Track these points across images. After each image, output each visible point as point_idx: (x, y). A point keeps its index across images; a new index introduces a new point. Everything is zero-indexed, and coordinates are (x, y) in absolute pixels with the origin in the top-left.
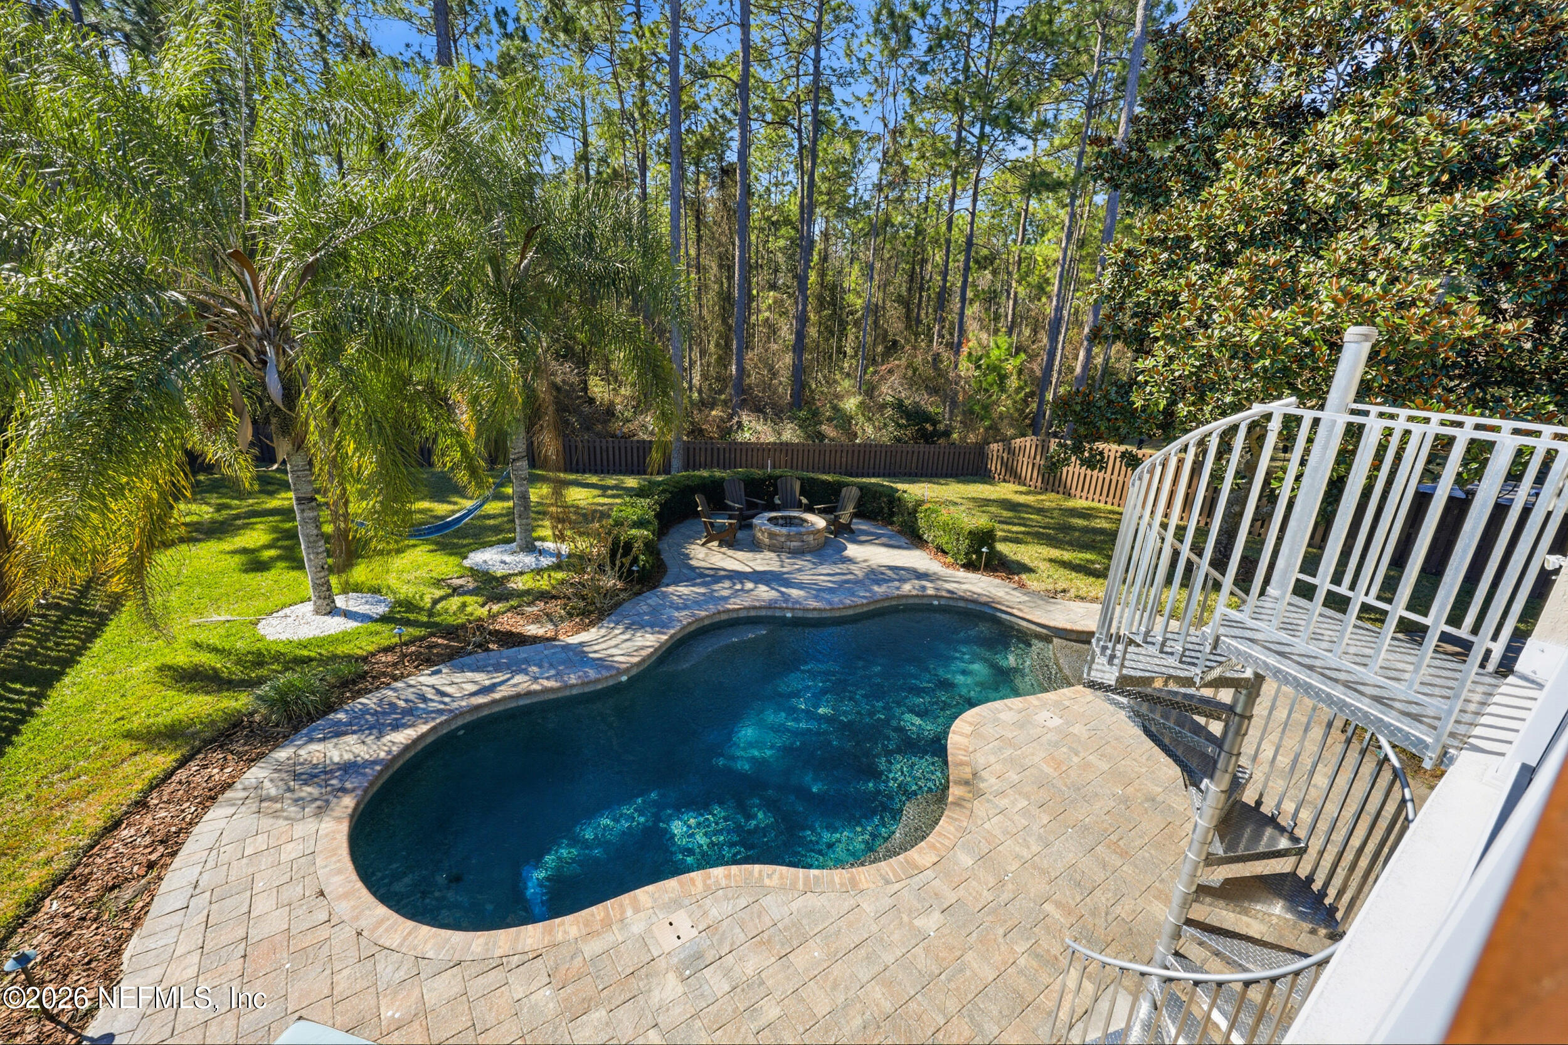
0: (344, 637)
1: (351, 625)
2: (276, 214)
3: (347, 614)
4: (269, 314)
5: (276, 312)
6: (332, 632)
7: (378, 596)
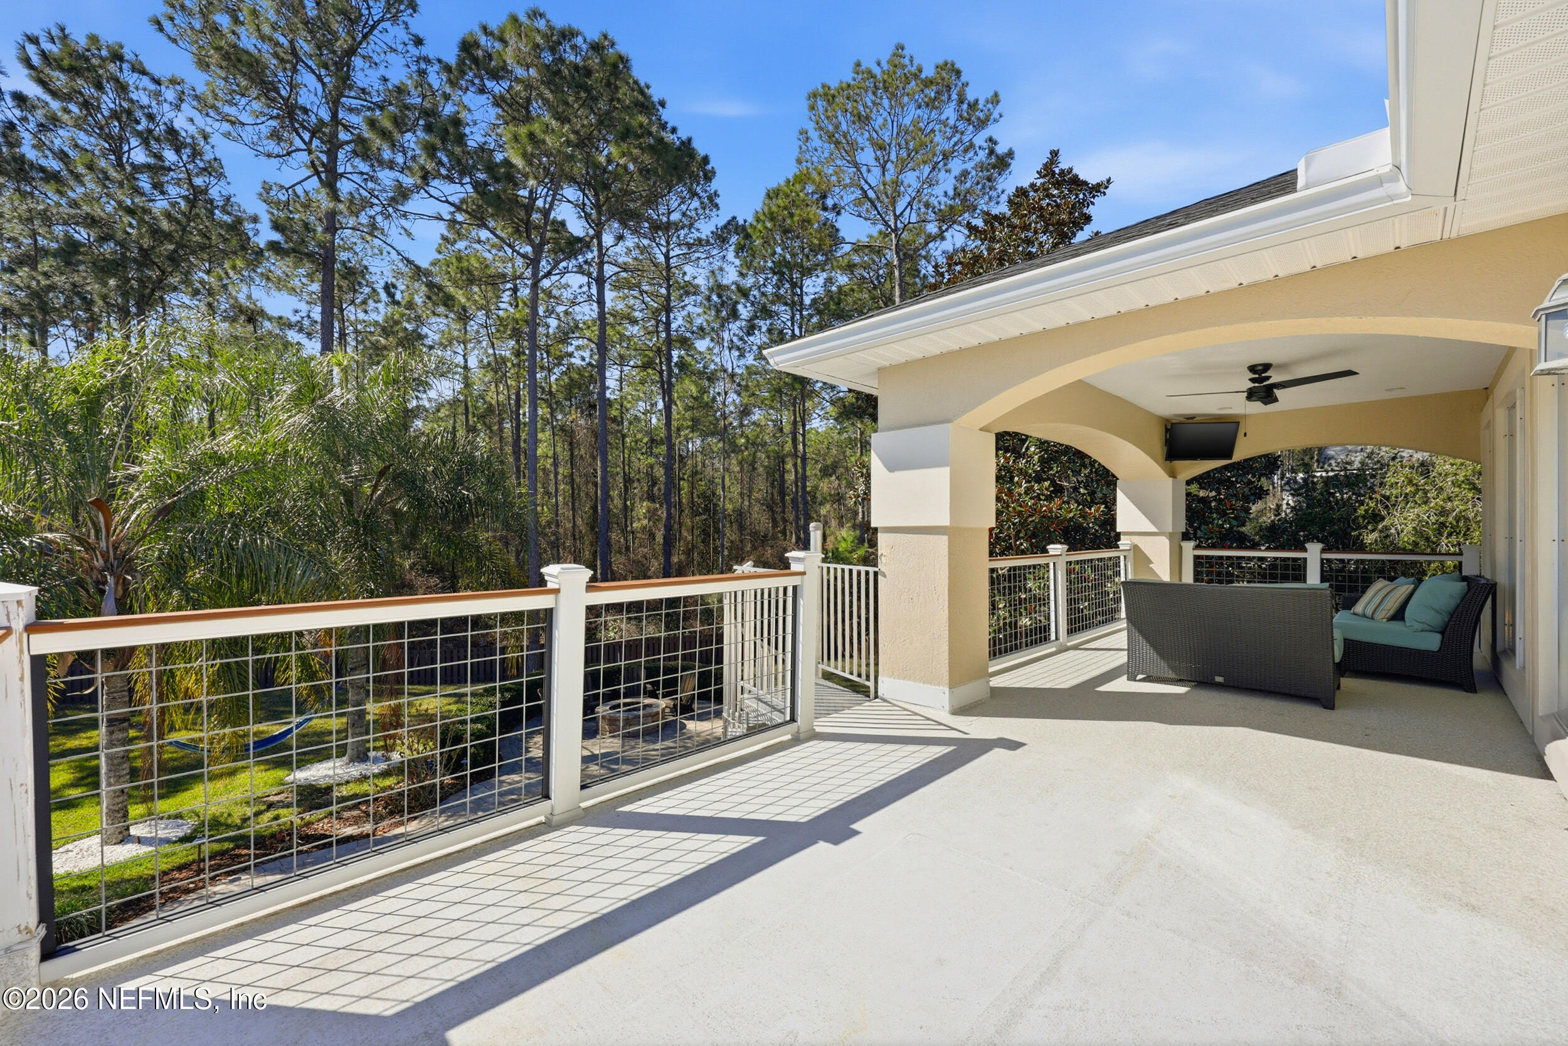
0: (136, 861)
1: (144, 850)
2: (140, 465)
3: (139, 840)
4: (115, 548)
5: (123, 548)
6: (122, 858)
7: (180, 821)
